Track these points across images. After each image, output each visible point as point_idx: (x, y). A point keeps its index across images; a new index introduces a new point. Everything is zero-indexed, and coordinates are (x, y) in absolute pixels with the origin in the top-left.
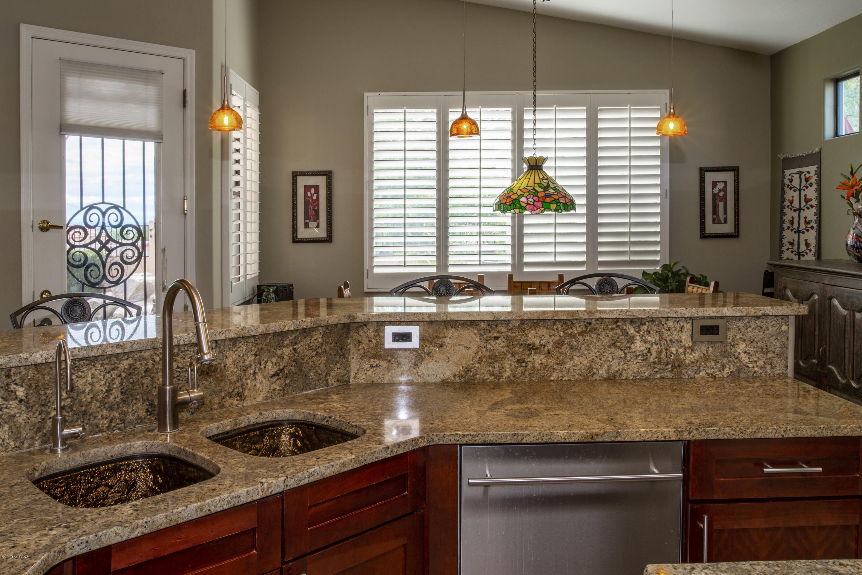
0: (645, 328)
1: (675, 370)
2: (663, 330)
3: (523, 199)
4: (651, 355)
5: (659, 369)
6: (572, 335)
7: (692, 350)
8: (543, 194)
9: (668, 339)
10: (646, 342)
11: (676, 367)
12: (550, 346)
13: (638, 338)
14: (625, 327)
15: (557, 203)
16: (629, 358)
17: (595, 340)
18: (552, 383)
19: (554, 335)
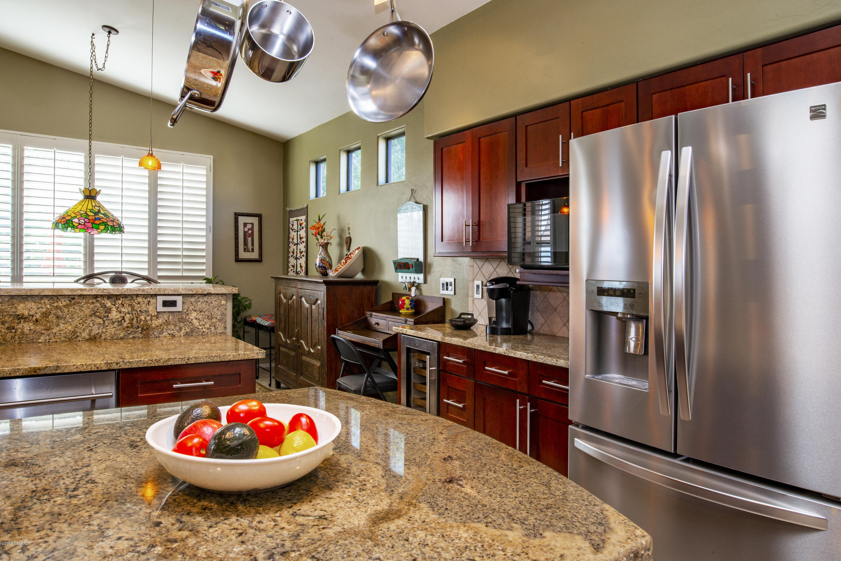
0: (120, 302)
1: (144, 332)
2: (134, 304)
3: (76, 220)
4: (125, 321)
5: (132, 332)
6: (57, 308)
7: (157, 318)
8: (94, 218)
9: (138, 310)
10: (120, 312)
11: (145, 330)
12: (38, 316)
13: (114, 309)
14: (103, 302)
15: (105, 225)
16: (107, 324)
17: (78, 311)
18: (40, 345)
19: (42, 308)
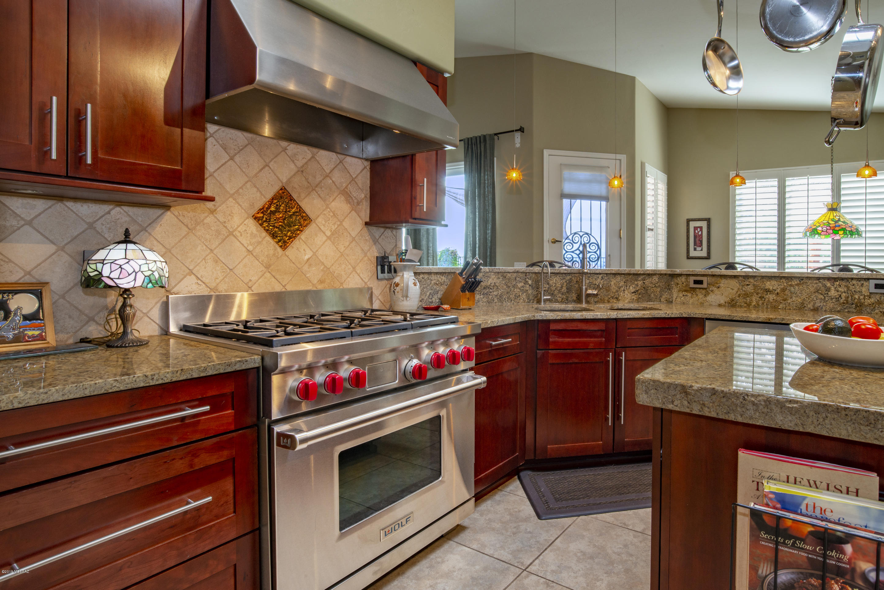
0: (838, 283)
1: (858, 308)
2: (850, 285)
3: (820, 228)
4: (841, 298)
5: (847, 307)
6: (791, 285)
7: (870, 298)
8: (834, 225)
9: (853, 290)
10: (838, 291)
11: (858, 307)
12: (778, 291)
13: (833, 288)
14: (824, 283)
15: (844, 230)
16: (827, 300)
17: (805, 289)
18: (780, 310)
19: (781, 285)
